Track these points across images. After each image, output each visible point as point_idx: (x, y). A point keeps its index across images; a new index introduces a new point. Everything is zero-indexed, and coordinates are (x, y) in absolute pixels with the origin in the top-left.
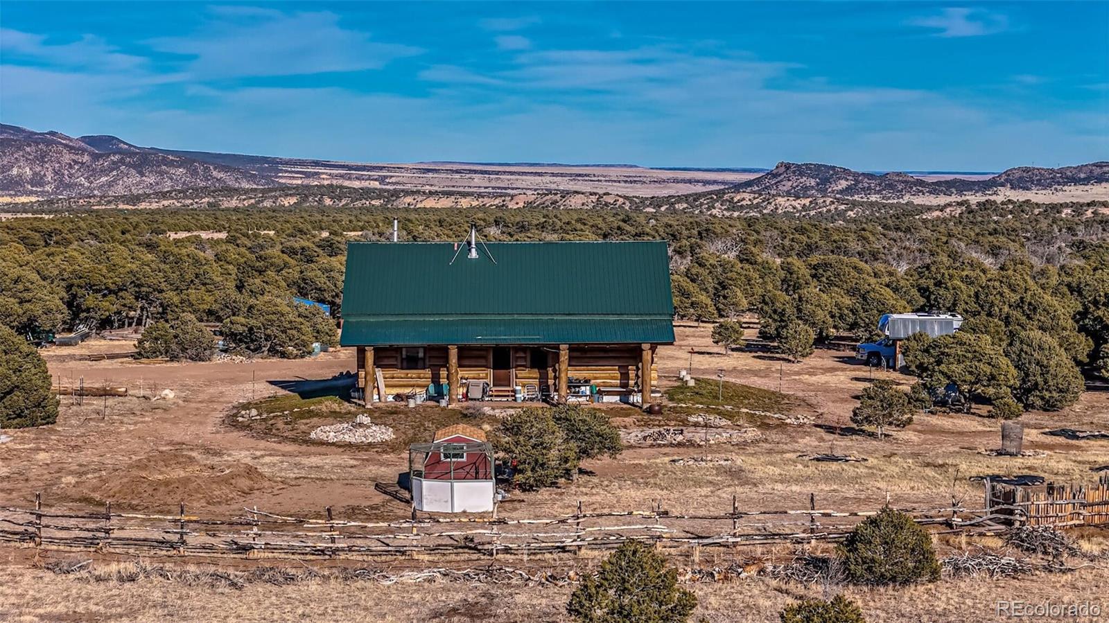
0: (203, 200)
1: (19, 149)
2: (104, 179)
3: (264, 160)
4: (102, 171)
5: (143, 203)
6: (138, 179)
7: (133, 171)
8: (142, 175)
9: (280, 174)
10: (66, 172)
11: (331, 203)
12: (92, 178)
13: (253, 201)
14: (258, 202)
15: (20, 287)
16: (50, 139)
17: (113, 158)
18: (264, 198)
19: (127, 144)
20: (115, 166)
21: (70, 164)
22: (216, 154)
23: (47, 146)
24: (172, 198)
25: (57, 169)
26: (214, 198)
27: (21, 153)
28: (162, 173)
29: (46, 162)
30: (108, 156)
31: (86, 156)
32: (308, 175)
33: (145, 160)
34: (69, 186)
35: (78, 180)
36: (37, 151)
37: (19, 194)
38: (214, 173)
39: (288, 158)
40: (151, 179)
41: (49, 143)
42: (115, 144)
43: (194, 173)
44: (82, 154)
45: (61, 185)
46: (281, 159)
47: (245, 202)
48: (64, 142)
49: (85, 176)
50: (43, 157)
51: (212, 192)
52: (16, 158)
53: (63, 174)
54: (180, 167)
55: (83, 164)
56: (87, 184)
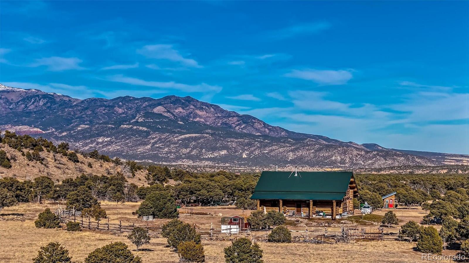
0: (408, 171)
1: (335, 149)
2: (370, 162)
3: (440, 154)
4: (369, 158)
5: (382, 172)
6: (384, 162)
7: (382, 159)
8: (386, 160)
9: (446, 160)
10: (355, 159)
11: (461, 173)
12: (365, 161)
13: (428, 171)
14: (430, 172)
15: (208, 187)
16: (349, 145)
17: (374, 153)
18: (433, 170)
19: (381, 147)
20: (375, 156)
21: (356, 155)
22: (419, 151)
23: (347, 148)
24: (395, 170)
25: (351, 157)
26: (412, 170)
27: (336, 151)
28: (394, 159)
29: (347, 154)
30: (372, 152)
31: (363, 152)
32: (457, 161)
33: (387, 154)
34: (356, 164)
35: (359, 162)
36: (343, 150)
37: (335, 167)
38: (416, 160)
39: (450, 153)
40: (390, 162)
41: (348, 146)
42: (377, 147)
43: (408, 159)
44: (361, 151)
45: (352, 164)
46: (447, 154)
47: (425, 172)
48: (355, 146)
49: (362, 160)
50: (345, 152)
51: (412, 167)
52: (334, 153)
53: (353, 159)
54: (402, 157)
55: (361, 155)
56: (363, 164)
